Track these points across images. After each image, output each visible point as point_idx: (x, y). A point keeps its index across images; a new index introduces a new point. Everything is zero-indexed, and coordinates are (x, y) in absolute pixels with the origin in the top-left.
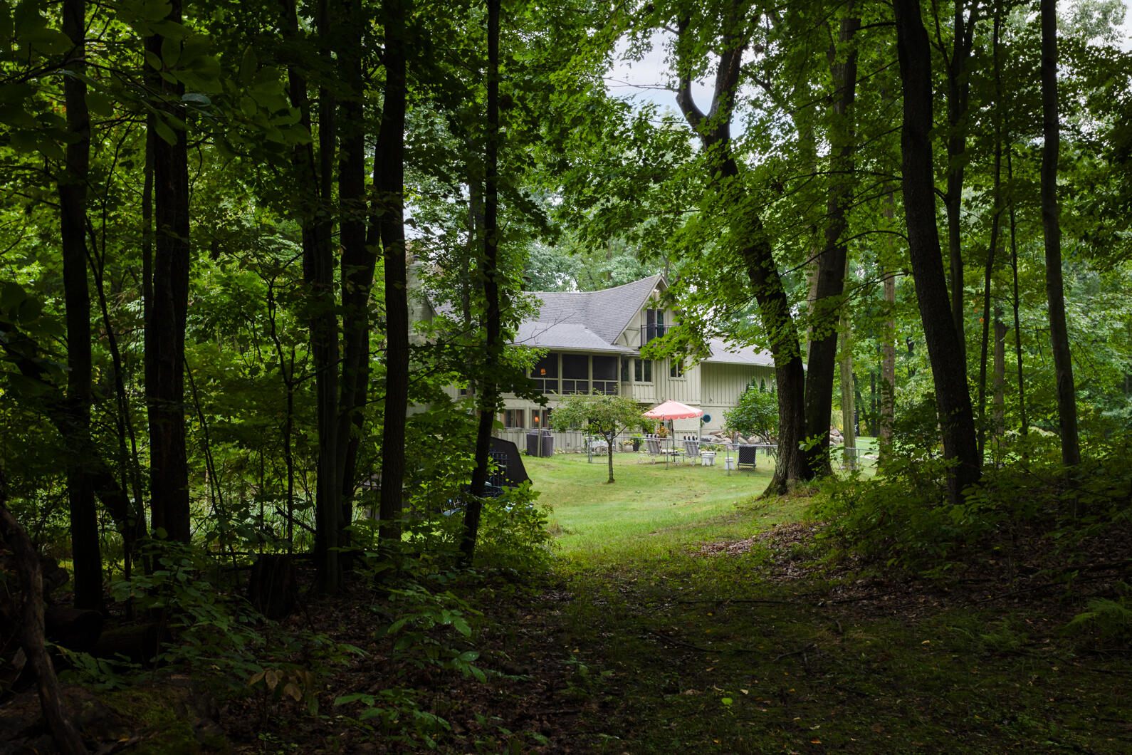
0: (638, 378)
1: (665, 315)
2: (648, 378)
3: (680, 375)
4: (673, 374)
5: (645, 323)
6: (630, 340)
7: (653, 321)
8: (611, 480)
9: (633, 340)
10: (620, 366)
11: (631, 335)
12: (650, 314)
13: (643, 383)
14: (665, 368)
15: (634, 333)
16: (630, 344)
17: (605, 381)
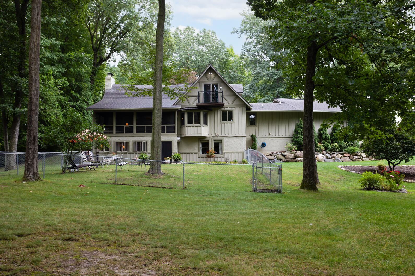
0: (190, 122)
1: (219, 87)
3: (230, 120)
4: (224, 119)
5: (202, 90)
9: (193, 102)
10: (176, 117)
11: (192, 99)
12: (206, 87)
13: (194, 125)
14: (218, 116)
15: (195, 98)
16: (191, 104)
17: (166, 125)
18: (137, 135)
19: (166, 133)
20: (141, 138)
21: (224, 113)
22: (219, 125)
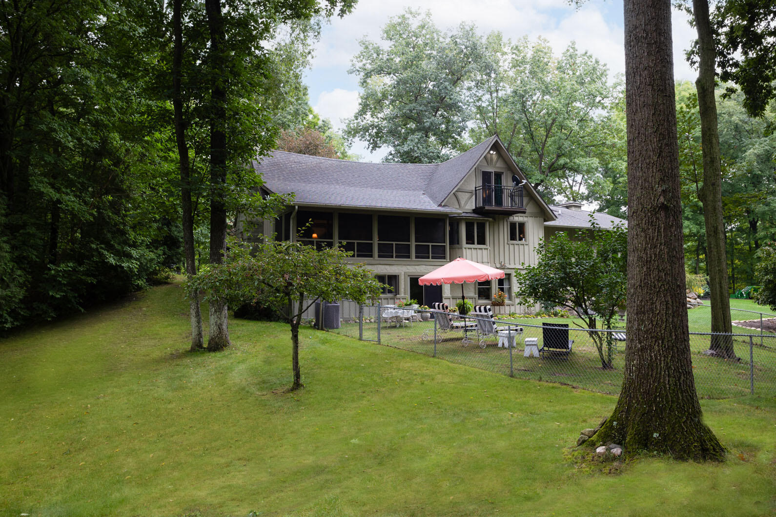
0: (470, 240)
1: (503, 178)
2: (482, 241)
3: (521, 239)
4: (513, 238)
5: (480, 183)
6: (463, 203)
7: (490, 182)
8: (297, 385)
9: (466, 203)
10: (448, 229)
11: (463, 197)
12: (486, 176)
13: (476, 246)
14: (504, 231)
15: (468, 195)
16: (462, 205)
17: (430, 244)
18: (382, 262)
19: (431, 260)
20: (387, 267)
21: (513, 226)
22: (507, 247)
